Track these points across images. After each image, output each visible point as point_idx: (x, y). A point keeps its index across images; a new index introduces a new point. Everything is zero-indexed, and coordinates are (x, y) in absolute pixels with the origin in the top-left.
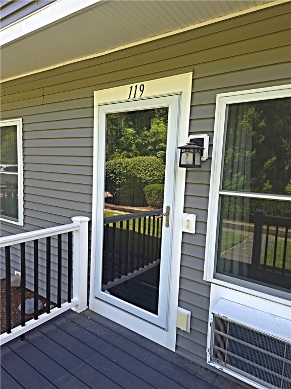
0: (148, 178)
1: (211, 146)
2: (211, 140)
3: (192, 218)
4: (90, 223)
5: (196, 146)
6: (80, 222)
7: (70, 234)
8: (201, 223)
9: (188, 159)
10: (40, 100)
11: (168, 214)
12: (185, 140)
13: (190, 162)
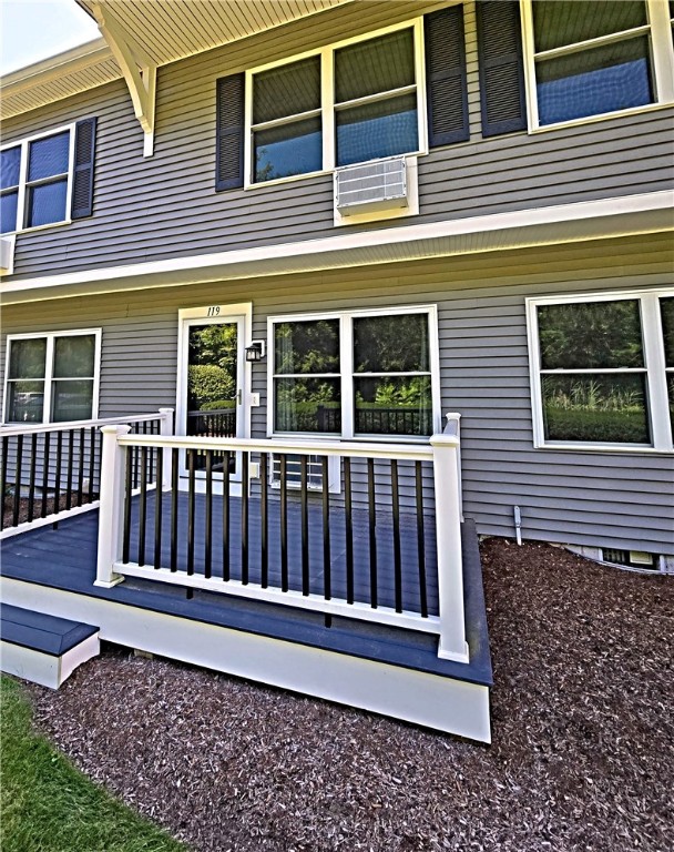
0: (205, 393)
1: (266, 348)
2: (266, 343)
3: (257, 395)
4: (174, 413)
5: (257, 348)
6: (165, 412)
7: (159, 421)
8: (263, 398)
9: (252, 355)
10: (125, 313)
11: (240, 396)
12: (249, 344)
13: (253, 357)
